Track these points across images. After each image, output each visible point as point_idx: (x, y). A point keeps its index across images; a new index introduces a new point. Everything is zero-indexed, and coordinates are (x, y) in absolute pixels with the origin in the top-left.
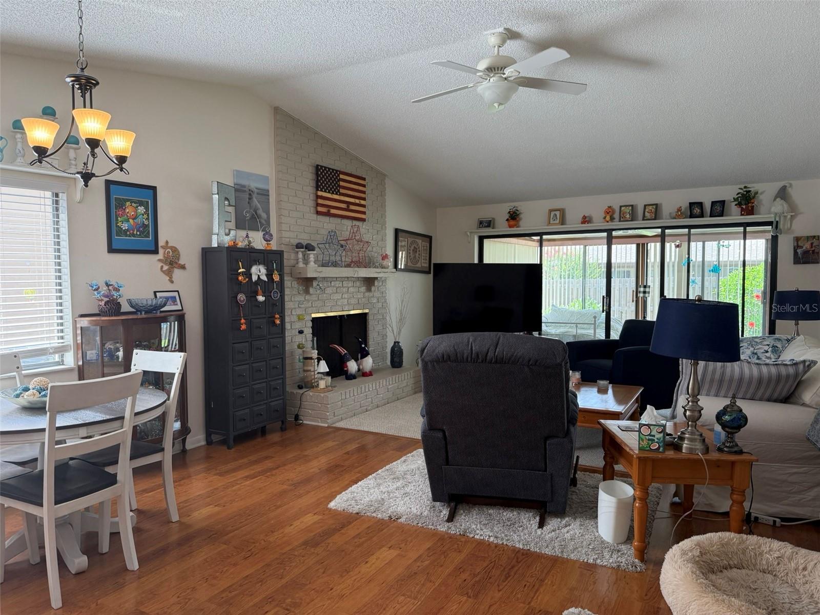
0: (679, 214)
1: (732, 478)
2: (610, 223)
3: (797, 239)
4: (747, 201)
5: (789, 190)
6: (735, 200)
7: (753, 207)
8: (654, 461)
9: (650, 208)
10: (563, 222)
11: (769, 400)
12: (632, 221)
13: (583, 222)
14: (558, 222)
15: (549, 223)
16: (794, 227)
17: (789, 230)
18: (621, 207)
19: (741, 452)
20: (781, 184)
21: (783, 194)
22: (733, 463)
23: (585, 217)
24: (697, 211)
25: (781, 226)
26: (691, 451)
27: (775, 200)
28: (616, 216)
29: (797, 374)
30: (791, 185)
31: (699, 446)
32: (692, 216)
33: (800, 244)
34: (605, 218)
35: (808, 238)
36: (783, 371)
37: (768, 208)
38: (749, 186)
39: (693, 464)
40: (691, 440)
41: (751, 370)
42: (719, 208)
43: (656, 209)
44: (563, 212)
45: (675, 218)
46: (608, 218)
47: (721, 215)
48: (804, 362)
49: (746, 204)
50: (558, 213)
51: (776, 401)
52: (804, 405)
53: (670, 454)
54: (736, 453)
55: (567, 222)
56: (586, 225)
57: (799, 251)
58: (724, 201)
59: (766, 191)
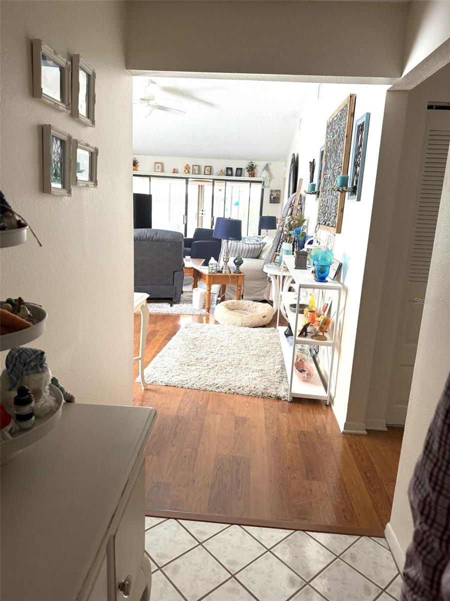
0: (221, 173)
1: (238, 282)
2: (188, 174)
3: (272, 191)
4: (252, 169)
5: (270, 166)
6: (247, 168)
7: (254, 173)
8: (213, 276)
9: (208, 168)
10: (163, 171)
11: (252, 258)
12: (199, 174)
13: (174, 172)
14: (160, 170)
15: (155, 171)
16: (270, 185)
17: (269, 186)
18: (193, 166)
19: (241, 273)
20: (266, 163)
21: (267, 168)
22: (238, 276)
23: (174, 169)
24: (230, 172)
25: (265, 184)
26: (225, 272)
27: (263, 170)
28: (191, 170)
29: (260, 248)
30: (270, 164)
31: (228, 271)
32: (227, 175)
33: (273, 193)
34: (185, 171)
35: (276, 191)
36: (256, 246)
37: (261, 175)
38: (253, 161)
39: (226, 277)
40: (225, 269)
41: (246, 246)
42: (239, 171)
43: (211, 169)
44: (162, 164)
45: (219, 175)
46: (187, 171)
47: (240, 176)
48: (263, 243)
49: (251, 171)
50: (160, 165)
51: (254, 258)
52: (262, 259)
53: (219, 274)
54: (239, 273)
55: (165, 171)
56: (175, 174)
57: (272, 197)
58: (242, 169)
59: (260, 166)
